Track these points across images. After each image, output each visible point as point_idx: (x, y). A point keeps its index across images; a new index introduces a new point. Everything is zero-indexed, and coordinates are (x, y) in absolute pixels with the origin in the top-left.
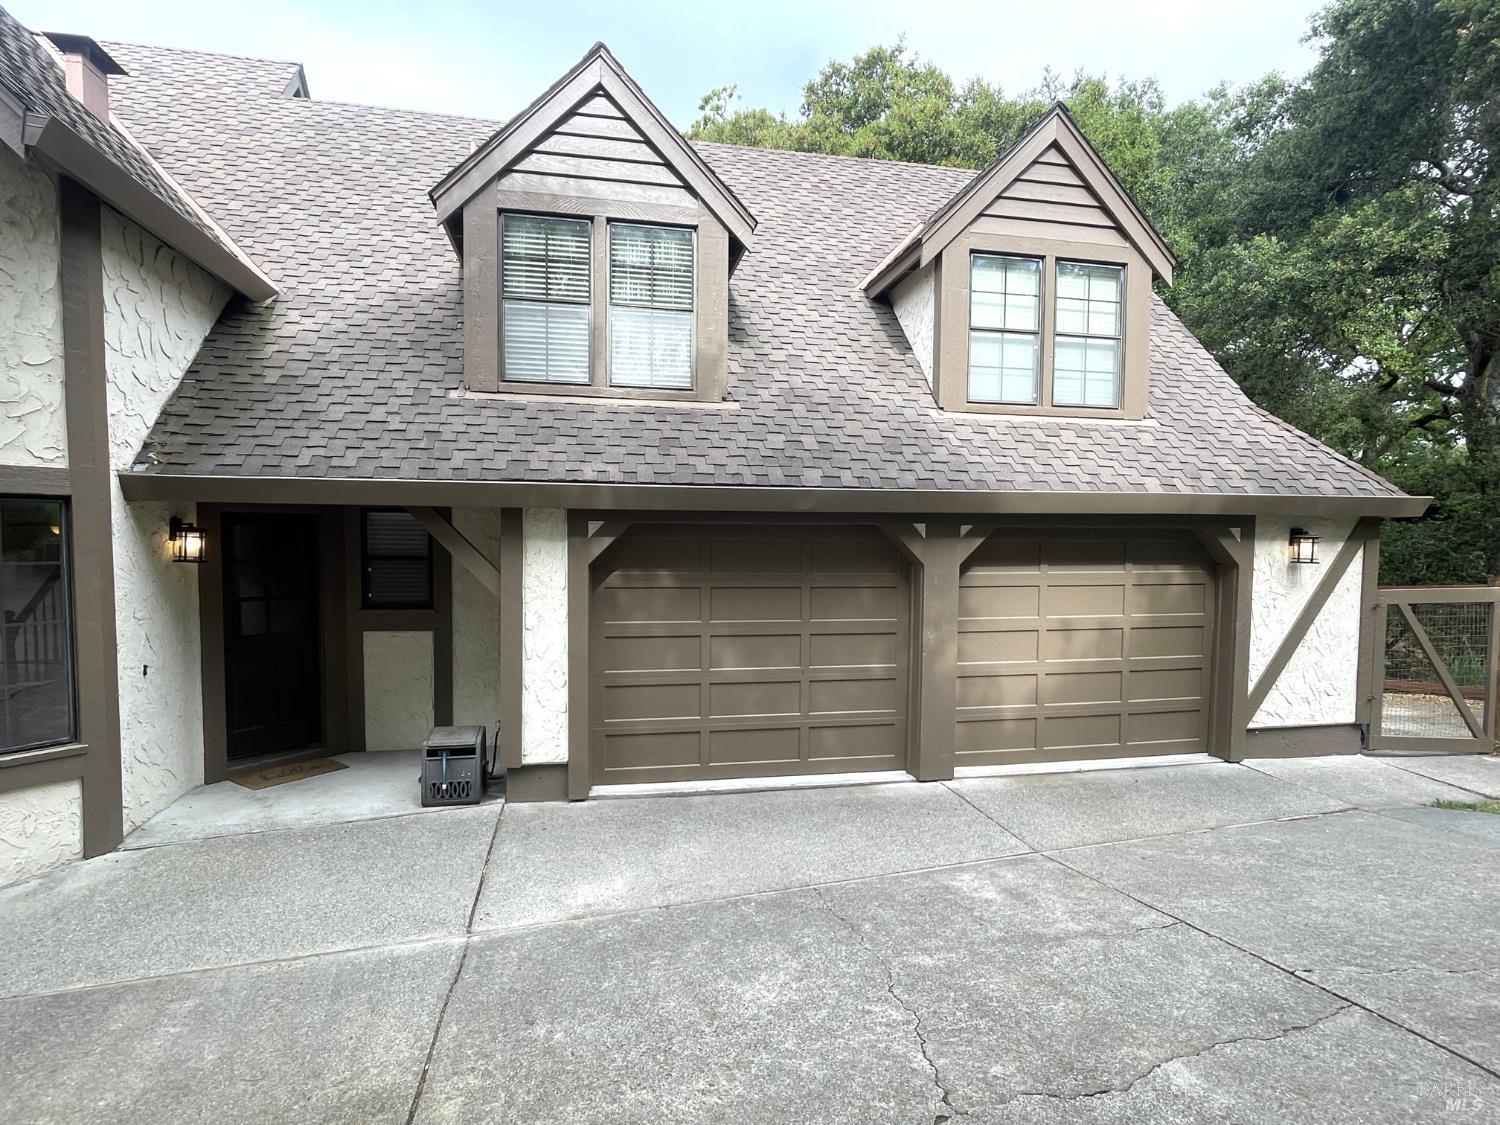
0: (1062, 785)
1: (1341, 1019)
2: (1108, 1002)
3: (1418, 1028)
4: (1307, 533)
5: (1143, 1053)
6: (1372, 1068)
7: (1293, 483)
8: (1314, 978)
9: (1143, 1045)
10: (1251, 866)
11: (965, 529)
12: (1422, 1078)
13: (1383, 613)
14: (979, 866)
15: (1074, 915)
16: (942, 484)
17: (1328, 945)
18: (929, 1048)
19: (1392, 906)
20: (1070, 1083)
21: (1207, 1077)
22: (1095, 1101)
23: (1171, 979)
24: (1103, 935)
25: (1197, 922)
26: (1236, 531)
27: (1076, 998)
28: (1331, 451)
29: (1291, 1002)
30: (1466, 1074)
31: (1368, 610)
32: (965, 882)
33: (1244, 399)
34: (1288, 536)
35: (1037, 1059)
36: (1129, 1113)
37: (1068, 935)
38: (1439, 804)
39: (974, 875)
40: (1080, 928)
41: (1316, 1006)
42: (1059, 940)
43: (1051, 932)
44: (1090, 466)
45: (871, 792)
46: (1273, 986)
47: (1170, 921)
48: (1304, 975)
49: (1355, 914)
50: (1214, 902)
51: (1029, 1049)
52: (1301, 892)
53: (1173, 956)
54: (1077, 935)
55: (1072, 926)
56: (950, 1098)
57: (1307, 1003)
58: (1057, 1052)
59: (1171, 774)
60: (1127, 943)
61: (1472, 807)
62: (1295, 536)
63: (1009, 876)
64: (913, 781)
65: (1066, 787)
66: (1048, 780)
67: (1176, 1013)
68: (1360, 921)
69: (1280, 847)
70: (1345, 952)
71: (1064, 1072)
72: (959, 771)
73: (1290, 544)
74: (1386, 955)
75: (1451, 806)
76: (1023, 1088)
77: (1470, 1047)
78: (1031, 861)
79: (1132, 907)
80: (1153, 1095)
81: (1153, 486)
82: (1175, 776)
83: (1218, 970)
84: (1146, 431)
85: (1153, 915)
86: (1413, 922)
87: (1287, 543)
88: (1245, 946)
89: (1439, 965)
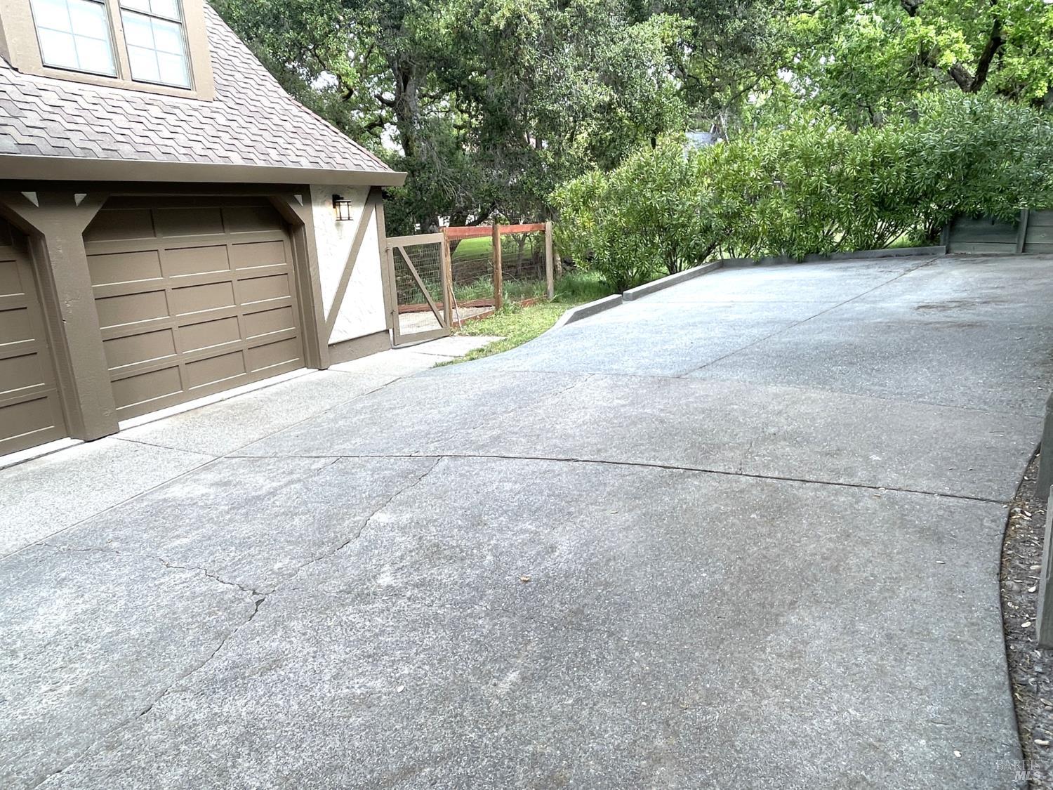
0: (214, 412)
1: (440, 464)
2: (324, 507)
3: (472, 454)
4: (342, 198)
5: (358, 518)
6: (461, 475)
7: (330, 160)
8: (421, 454)
9: (355, 515)
10: (363, 419)
11: (79, 197)
12: (481, 470)
13: (391, 253)
14: (181, 479)
15: (272, 479)
16: (45, 148)
17: (420, 439)
18: (225, 579)
19: (439, 412)
20: (326, 549)
21: (395, 512)
22: (345, 548)
23: (353, 484)
24: (299, 480)
25: (350, 454)
26: (299, 197)
27: (303, 514)
28: (347, 138)
29: (416, 467)
30: (495, 461)
31: (384, 252)
32: (177, 492)
33: (282, 92)
34: (331, 201)
35: (299, 550)
36: (366, 544)
37: (276, 489)
38: (437, 366)
39: (181, 486)
40: (281, 483)
41: (427, 464)
42: (273, 493)
43: (264, 491)
44: (182, 139)
45: (43, 462)
46: (406, 464)
47: (335, 459)
48: (416, 454)
49: (425, 422)
50: (353, 442)
51: (291, 547)
52: (396, 422)
53: (347, 473)
54: (281, 487)
55: (275, 484)
56: (257, 591)
57: (423, 464)
58: (309, 541)
59: (288, 386)
60: (315, 479)
61: (452, 362)
62: (336, 201)
63: (210, 477)
64: (81, 443)
65: (217, 412)
66: (203, 411)
67: (364, 495)
68: (429, 424)
69: (373, 406)
70: (429, 438)
71: (319, 546)
72: (123, 424)
73: (334, 207)
74: (446, 433)
75: (443, 365)
76: (300, 564)
77: (492, 452)
78: (219, 463)
79: (307, 461)
80: (373, 532)
81: (237, 160)
82: (291, 386)
83: (373, 471)
84: (218, 112)
85: (323, 460)
86: (451, 416)
87: (332, 206)
88: (382, 454)
89: (469, 428)
